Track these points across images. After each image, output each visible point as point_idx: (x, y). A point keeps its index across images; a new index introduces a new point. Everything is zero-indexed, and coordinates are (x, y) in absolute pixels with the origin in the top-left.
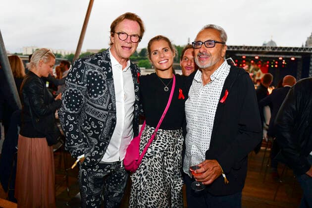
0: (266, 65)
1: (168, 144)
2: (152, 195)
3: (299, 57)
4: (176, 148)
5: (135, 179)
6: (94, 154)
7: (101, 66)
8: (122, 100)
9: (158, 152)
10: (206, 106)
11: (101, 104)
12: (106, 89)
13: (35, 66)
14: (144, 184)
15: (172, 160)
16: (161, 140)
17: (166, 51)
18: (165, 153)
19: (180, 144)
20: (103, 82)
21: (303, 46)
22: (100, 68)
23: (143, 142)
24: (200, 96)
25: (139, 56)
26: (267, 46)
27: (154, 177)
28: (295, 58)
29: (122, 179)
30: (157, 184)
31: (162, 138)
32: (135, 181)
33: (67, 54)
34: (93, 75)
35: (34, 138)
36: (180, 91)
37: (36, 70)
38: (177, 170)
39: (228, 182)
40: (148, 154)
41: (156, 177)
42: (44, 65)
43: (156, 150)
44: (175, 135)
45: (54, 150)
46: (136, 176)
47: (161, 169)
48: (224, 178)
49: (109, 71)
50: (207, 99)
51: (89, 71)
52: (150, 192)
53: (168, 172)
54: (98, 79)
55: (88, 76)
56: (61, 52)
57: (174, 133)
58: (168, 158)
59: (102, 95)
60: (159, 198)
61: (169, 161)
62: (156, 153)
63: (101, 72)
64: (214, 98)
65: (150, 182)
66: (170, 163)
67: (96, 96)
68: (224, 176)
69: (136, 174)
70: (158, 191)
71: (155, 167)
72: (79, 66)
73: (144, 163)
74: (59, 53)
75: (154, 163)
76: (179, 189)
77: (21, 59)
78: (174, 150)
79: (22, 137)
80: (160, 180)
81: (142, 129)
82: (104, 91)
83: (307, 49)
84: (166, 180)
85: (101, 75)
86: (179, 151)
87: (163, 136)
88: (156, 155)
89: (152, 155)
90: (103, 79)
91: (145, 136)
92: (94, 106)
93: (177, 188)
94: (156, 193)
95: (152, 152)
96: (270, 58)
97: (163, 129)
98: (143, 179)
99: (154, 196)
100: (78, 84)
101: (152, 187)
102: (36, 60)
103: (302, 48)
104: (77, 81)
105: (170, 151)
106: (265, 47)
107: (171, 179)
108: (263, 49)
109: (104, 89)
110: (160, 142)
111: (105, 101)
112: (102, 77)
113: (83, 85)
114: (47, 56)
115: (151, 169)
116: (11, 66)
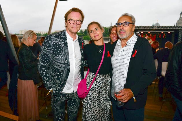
0: (154, 36)
1: (102, 82)
2: (94, 111)
3: (173, 32)
4: (107, 85)
5: (84, 102)
6: (58, 89)
7: (61, 39)
8: (74, 58)
9: (97, 87)
10: (124, 59)
11: (61, 60)
12: (64, 52)
13: (26, 40)
14: (90, 105)
15: (105, 91)
16: (98, 80)
17: (97, 29)
18: (100, 87)
19: (109, 82)
20: (62, 48)
21: (175, 25)
22: (60, 40)
23: (88, 82)
24: (120, 53)
25: (84, 34)
26: (155, 26)
27: (94, 101)
28: (170, 32)
29: (77, 103)
30: (96, 105)
31: (99, 79)
32: (84, 103)
33: (44, 33)
34: (56, 44)
35: (26, 80)
36: (108, 52)
37: (26, 42)
38: (107, 97)
39: (136, 101)
40: (92, 89)
41: (96, 101)
42: (30, 40)
43: (95, 86)
44: (106, 77)
45: (38, 87)
46: (85, 101)
47: (99, 96)
48: (134, 99)
49: (66, 42)
50: (124, 55)
51: (54, 42)
52: (93, 109)
53: (102, 98)
54: (59, 46)
55: (53, 45)
56: (41, 32)
57: (106, 76)
58: (102, 90)
59: (61, 56)
60: (97, 113)
61: (103, 92)
62: (95, 87)
63: (60, 42)
64: (128, 54)
65: (92, 104)
66: (104, 93)
67: (58, 56)
68: (134, 98)
69: (84, 99)
70: (97, 109)
71: (95, 95)
72: (48, 39)
73: (89, 93)
74: (39, 33)
75: (94, 93)
76: (109, 107)
77: (18, 37)
78: (105, 86)
79: (20, 80)
80: (98, 103)
81: (87, 74)
82: (62, 53)
83: (177, 27)
84: (101, 103)
85: (61, 44)
86: (108, 86)
87: (100, 78)
88: (96, 89)
89: (93, 89)
90: (62, 46)
91: (89, 78)
92: (57, 62)
93: (108, 107)
94: (96, 110)
95: (93, 87)
96: (156, 32)
97: (100, 74)
98: (89, 102)
99: (95, 112)
100: (48, 49)
101: (94, 107)
102: (26, 37)
103: (174, 27)
104: (47, 48)
105: (103, 86)
106: (154, 27)
107: (105, 102)
108: (153, 28)
109: (63, 52)
110: (98, 81)
111: (63, 59)
112: (61, 45)
113: (50, 50)
114: (32, 34)
115: (93, 96)
116: (13, 41)
